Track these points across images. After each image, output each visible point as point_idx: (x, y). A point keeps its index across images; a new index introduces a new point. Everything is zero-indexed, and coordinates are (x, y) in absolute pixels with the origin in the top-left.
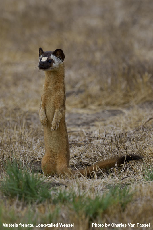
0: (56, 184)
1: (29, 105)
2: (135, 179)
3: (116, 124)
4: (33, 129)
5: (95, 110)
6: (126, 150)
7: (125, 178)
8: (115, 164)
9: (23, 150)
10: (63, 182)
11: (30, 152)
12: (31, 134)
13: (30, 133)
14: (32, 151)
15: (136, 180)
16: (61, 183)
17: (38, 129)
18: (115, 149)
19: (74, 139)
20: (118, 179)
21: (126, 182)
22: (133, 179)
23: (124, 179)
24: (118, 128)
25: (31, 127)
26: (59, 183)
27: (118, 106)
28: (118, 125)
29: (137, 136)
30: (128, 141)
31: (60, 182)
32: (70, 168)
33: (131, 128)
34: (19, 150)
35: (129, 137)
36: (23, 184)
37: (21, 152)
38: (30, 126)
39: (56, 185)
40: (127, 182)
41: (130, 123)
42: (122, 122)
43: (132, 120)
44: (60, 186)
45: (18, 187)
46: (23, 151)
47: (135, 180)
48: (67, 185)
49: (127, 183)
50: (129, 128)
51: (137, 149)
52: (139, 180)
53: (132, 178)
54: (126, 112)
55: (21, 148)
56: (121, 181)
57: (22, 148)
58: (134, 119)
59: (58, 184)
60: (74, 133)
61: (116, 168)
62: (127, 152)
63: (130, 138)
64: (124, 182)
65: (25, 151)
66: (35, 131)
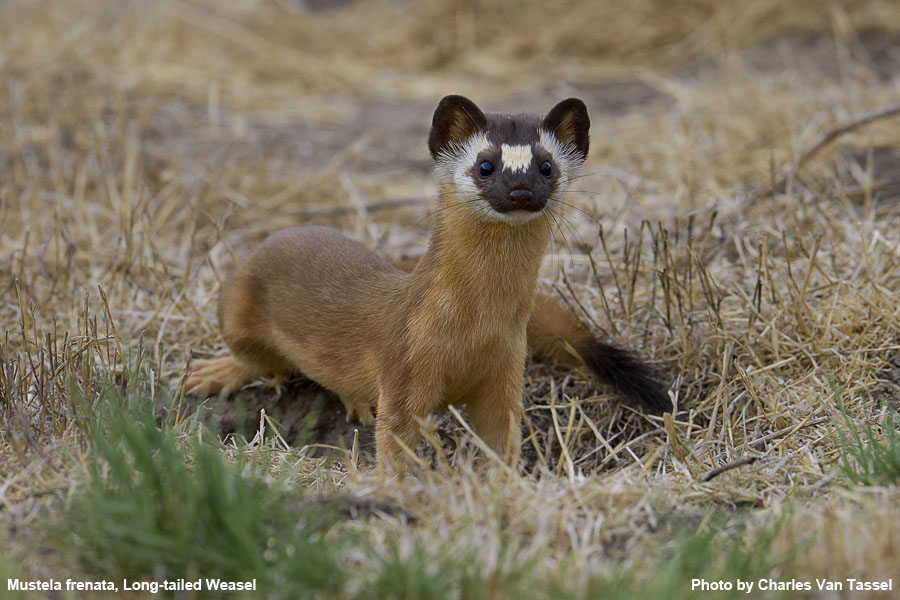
0: (358, 508)
1: (142, 58)
2: (780, 472)
3: (636, 160)
4: (179, 190)
5: (501, 81)
6: (717, 311)
7: (727, 469)
8: (670, 393)
9: (138, 309)
10: (392, 494)
11: (181, 321)
12: (170, 218)
13: (166, 212)
14: (188, 319)
15: (787, 482)
16: (380, 500)
17: (206, 189)
18: (650, 306)
19: (410, 245)
20: (688, 473)
21: (733, 489)
22: (770, 472)
23: (721, 476)
24: (651, 184)
25: (167, 183)
26: (371, 497)
27: (626, 57)
28: (648, 165)
29: (768, 228)
30: (718, 257)
31: (374, 493)
32: (429, 418)
33: (723, 183)
34: (120, 312)
35: (722, 240)
36: (187, 512)
37: (129, 322)
38: (166, 175)
39: (354, 513)
40: (741, 490)
41: (715, 159)
42: (669, 152)
43: (722, 140)
44: (377, 517)
45: (161, 525)
46: (141, 318)
47: (781, 479)
48: (417, 512)
49: (738, 495)
50: (711, 184)
51: (775, 302)
52: (805, 480)
53: (768, 470)
54: (684, 94)
55: (130, 300)
56: (708, 484)
57: (135, 298)
58: (735, 135)
59: (365, 509)
60: (406, 210)
61: (675, 412)
62: (720, 324)
63: (732, 244)
64: (721, 493)
65: (155, 318)
66: (194, 201)
